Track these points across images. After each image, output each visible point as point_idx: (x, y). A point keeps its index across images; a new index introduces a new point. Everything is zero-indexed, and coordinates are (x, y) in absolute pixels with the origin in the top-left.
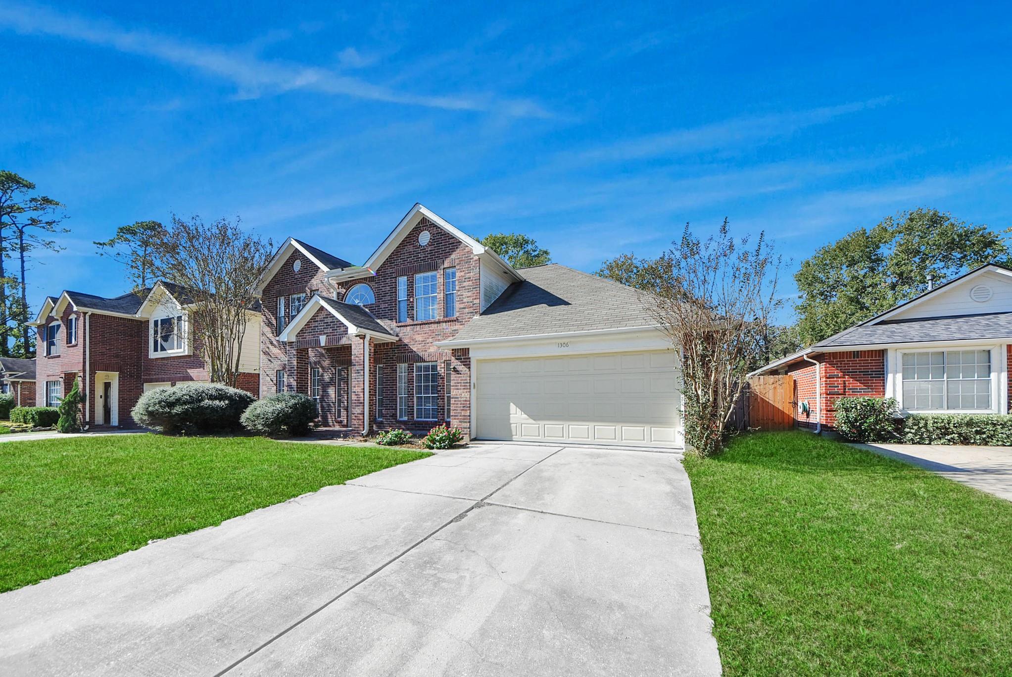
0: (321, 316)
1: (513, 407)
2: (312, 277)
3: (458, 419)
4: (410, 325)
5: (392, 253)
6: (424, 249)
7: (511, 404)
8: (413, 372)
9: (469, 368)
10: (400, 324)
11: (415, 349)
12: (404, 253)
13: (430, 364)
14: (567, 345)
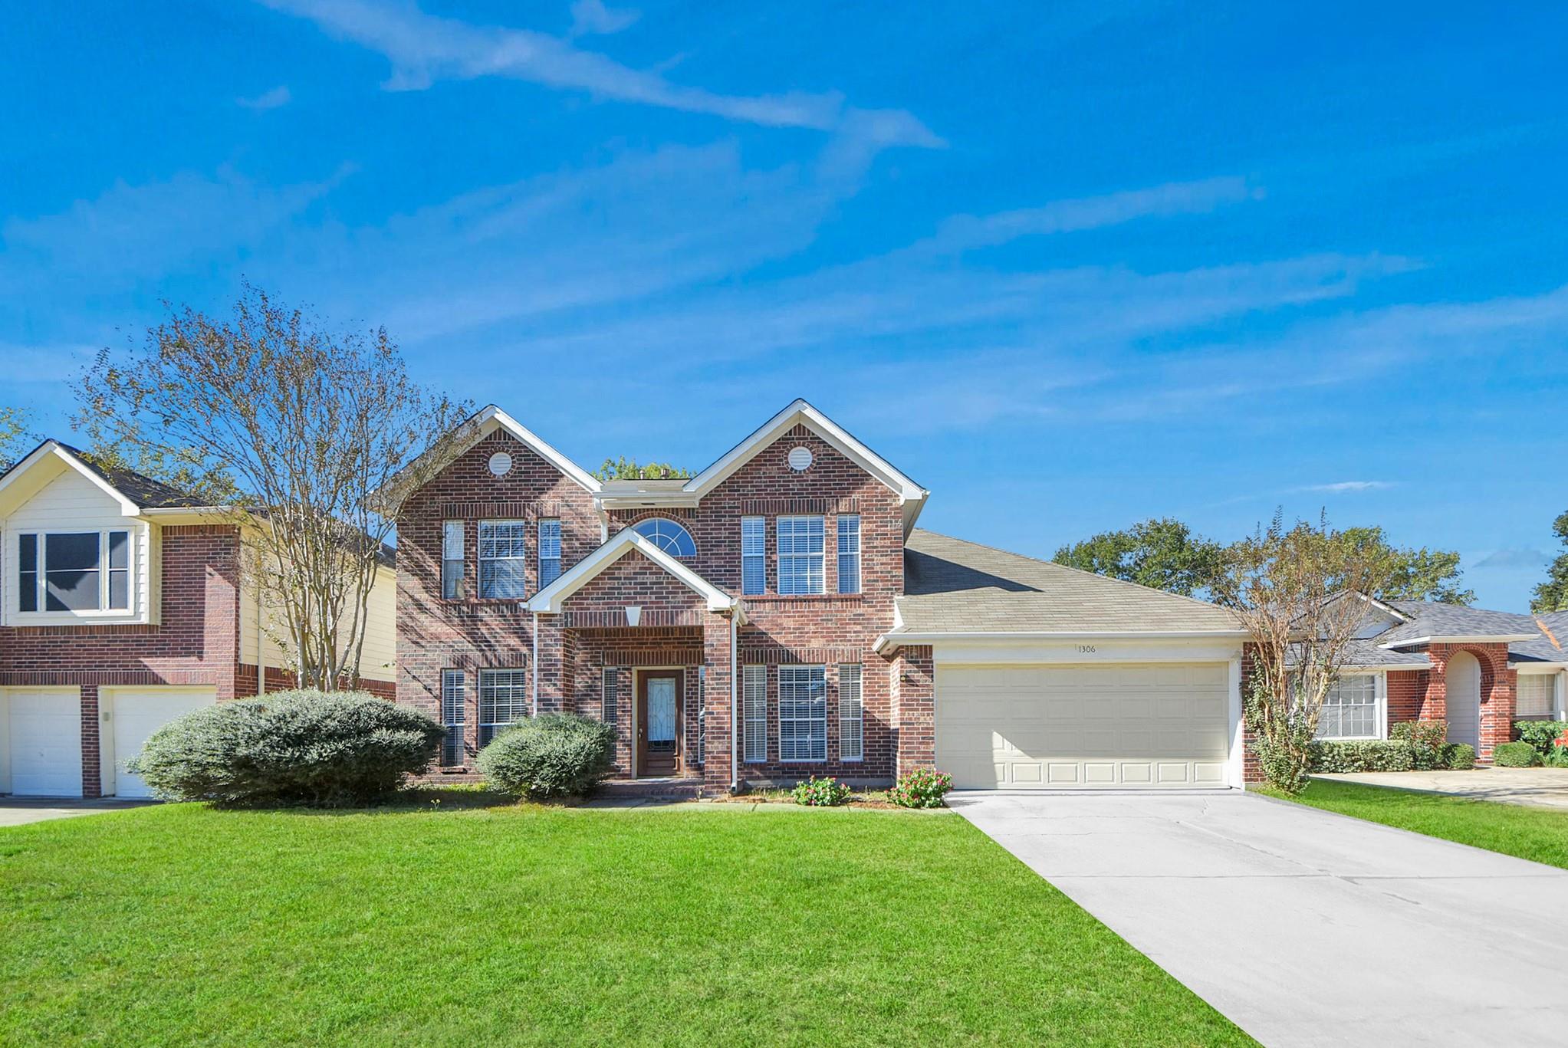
0: (628, 570)
1: (997, 739)
2: (542, 490)
3: (914, 758)
4: (772, 601)
5: (735, 474)
6: (799, 476)
7: (995, 733)
8: (776, 680)
9: (932, 676)
10: (752, 597)
11: (782, 642)
12: (761, 478)
13: (810, 667)
14: (1092, 649)
